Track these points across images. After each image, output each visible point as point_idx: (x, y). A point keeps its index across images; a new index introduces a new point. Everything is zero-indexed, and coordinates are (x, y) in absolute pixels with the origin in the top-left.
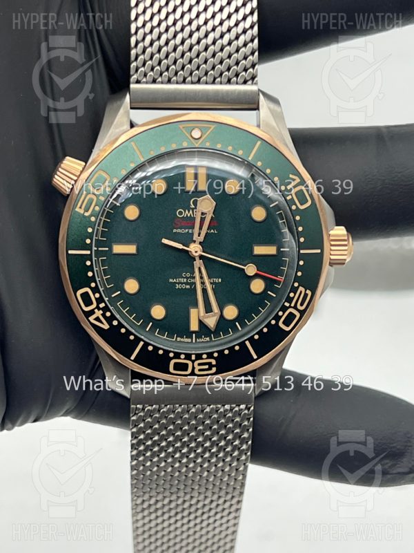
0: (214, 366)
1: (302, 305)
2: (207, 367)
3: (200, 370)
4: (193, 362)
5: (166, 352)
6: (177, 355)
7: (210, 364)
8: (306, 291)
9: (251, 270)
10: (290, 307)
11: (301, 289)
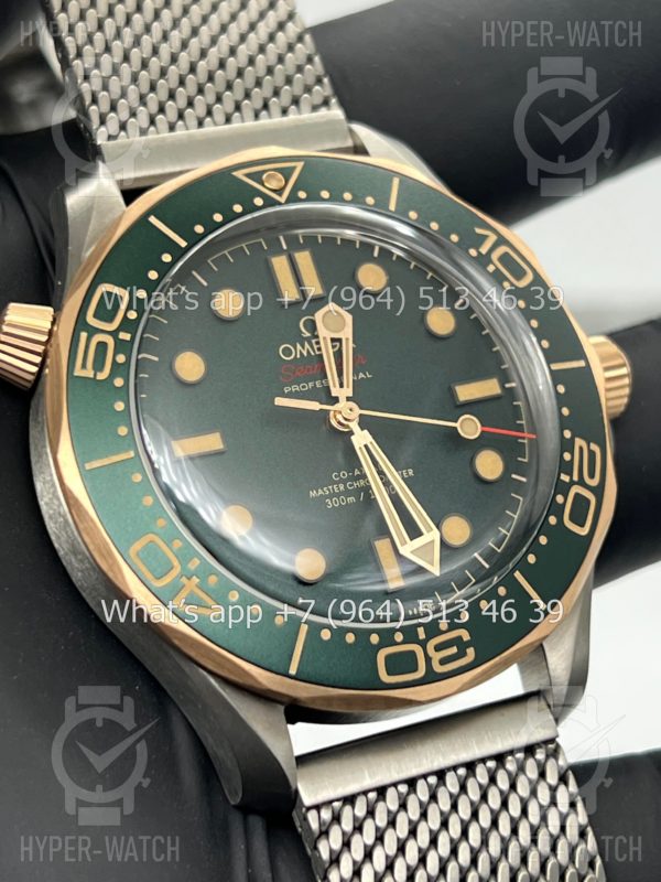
0: (468, 644)
1: (592, 476)
2: (454, 650)
3: (443, 662)
4: (423, 644)
5: (363, 635)
6: (387, 638)
7: (458, 641)
8: (589, 446)
9: (469, 427)
10: (572, 483)
11: (579, 442)
